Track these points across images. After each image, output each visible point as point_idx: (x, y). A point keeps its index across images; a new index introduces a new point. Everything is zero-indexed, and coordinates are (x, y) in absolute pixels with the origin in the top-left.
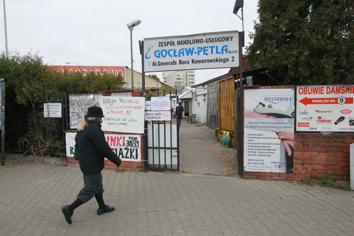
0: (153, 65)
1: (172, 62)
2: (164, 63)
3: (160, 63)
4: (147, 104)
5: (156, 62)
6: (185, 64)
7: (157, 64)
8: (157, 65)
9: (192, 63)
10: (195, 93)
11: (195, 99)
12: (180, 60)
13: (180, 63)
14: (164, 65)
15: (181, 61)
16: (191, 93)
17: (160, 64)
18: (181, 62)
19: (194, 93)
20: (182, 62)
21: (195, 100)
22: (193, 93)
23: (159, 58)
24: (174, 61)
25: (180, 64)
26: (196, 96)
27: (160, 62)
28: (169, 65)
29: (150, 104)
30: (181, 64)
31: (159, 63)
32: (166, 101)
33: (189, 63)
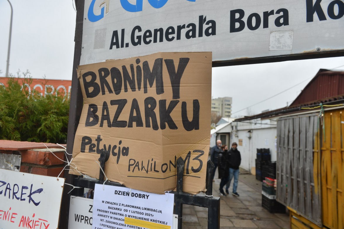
0: (112, 44)
1: (193, 25)
2: (156, 31)
3: (142, 34)
4: (80, 213)
5: (123, 31)
6: (266, 25)
7: (128, 39)
8: (127, 45)
9: (310, 19)
10: (236, 127)
11: (236, 134)
12: (233, 13)
13: (237, 25)
14: (155, 41)
15: (242, 13)
16: (230, 127)
17: (139, 37)
18: (239, 20)
19: (234, 128)
20: (245, 19)
21: (236, 136)
22: (232, 127)
23: (138, 13)
24: (202, 19)
25: (233, 29)
26: (237, 131)
27: (140, 30)
28: (179, 38)
29: (89, 215)
30: (241, 28)
31: (137, 33)
32: (157, 216)
33: (286, 23)
